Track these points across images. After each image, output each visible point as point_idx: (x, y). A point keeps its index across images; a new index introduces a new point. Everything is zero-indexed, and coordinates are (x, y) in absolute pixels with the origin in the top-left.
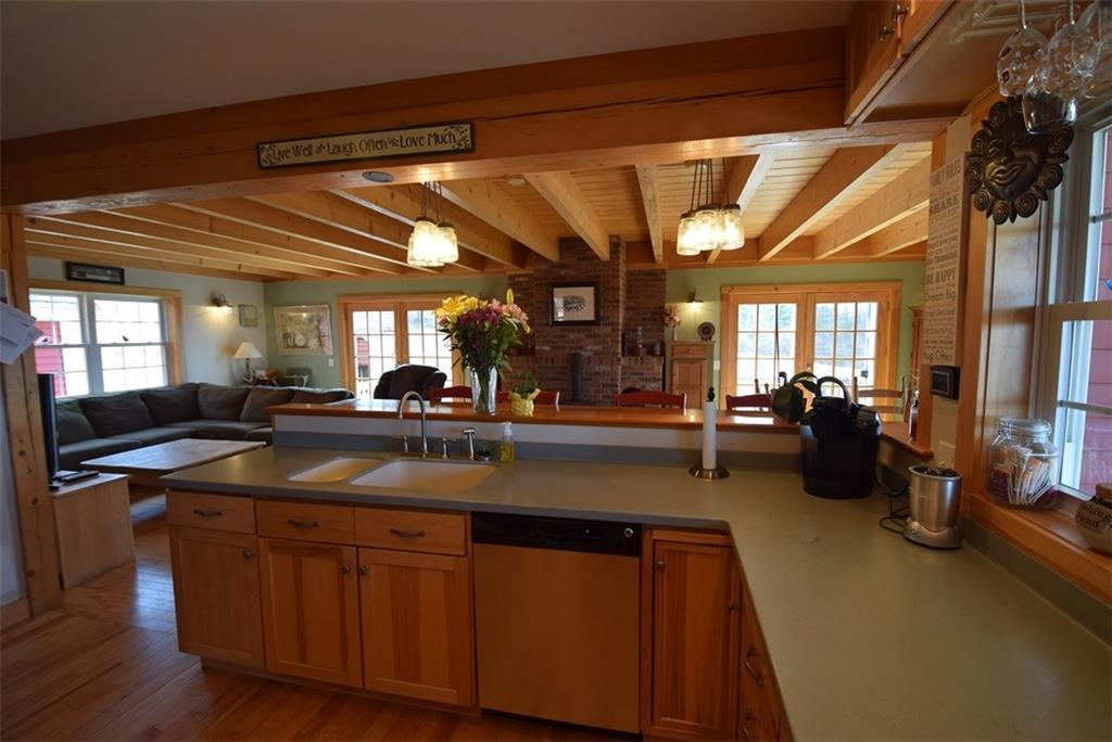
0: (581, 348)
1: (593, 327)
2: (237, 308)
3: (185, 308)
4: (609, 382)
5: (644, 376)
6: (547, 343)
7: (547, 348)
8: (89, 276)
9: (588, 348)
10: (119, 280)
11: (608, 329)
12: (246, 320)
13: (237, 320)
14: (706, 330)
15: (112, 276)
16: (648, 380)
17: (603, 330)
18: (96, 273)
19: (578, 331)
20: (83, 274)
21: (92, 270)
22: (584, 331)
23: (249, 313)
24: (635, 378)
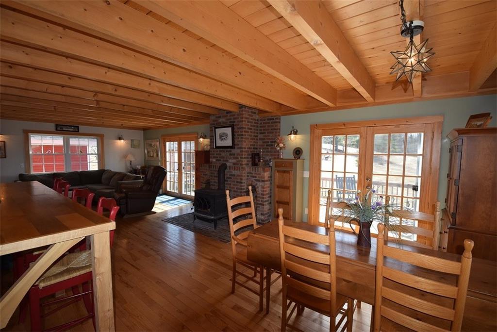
0: (227, 161)
1: (232, 150)
2: (130, 141)
3: (105, 141)
4: (239, 181)
5: (257, 178)
6: (214, 157)
7: (214, 160)
8: (64, 129)
9: (230, 161)
10: (77, 130)
11: (239, 151)
12: (134, 145)
13: (130, 145)
14: (298, 152)
15: (74, 129)
16: (259, 181)
17: (236, 151)
18: (67, 128)
19: (227, 151)
20: (62, 128)
21: (65, 127)
22: (229, 152)
23: (135, 143)
24: (253, 179)
